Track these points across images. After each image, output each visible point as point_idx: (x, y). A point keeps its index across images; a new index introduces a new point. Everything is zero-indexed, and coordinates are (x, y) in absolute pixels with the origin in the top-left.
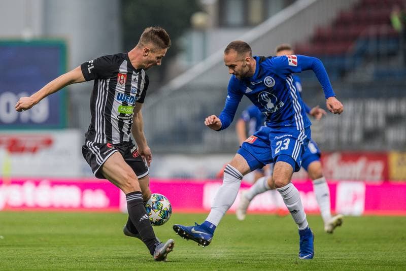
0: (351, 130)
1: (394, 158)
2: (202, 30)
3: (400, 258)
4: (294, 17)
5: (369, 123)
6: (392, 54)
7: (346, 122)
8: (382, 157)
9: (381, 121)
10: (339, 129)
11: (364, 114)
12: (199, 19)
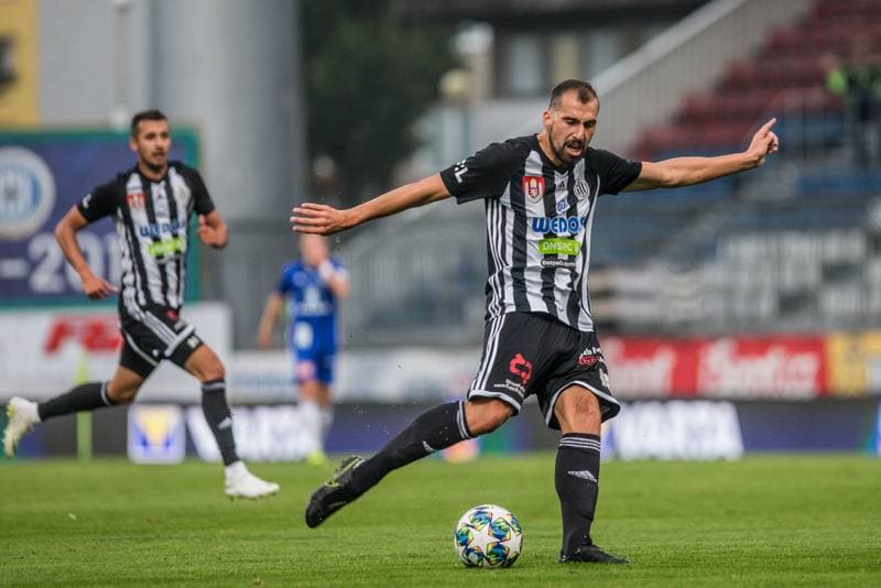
0: (754, 294)
1: (838, 347)
2: (462, 103)
3: (848, 542)
4: (638, 76)
5: (790, 279)
6: (831, 145)
7: (744, 279)
8: (814, 345)
9: (812, 276)
10: (729, 292)
11: (779, 261)
12: (454, 83)
